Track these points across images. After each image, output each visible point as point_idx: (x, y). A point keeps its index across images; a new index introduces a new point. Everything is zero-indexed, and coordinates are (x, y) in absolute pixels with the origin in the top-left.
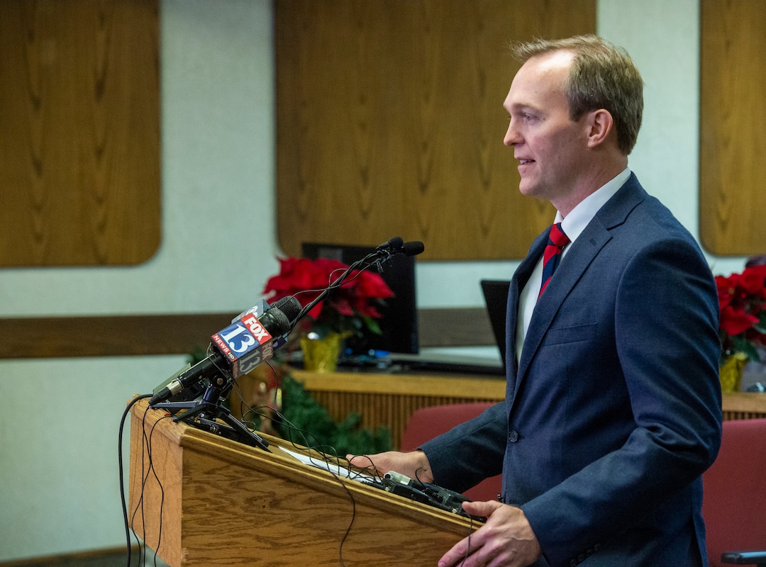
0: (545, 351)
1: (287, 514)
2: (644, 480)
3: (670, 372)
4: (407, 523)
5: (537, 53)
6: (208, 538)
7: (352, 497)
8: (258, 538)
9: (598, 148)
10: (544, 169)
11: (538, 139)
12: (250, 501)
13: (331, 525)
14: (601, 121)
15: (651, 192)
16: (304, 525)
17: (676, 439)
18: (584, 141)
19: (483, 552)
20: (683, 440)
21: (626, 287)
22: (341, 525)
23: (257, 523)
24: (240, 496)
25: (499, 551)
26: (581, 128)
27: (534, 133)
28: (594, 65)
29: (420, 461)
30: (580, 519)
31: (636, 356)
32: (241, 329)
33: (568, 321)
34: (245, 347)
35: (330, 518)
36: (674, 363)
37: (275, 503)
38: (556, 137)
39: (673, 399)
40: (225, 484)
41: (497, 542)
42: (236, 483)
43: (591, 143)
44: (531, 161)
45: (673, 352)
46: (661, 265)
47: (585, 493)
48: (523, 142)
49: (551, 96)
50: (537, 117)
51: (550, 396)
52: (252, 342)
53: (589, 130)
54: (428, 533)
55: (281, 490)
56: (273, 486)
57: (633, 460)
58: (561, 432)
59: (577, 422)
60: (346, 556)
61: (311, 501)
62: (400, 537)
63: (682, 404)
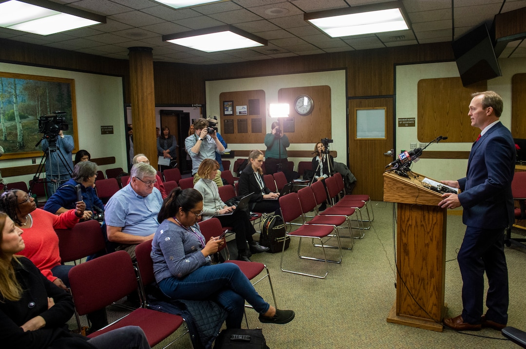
0: (472, 160)
1: (405, 191)
2: (485, 190)
3: (496, 167)
4: (431, 195)
5: (476, 95)
6: (389, 194)
7: (419, 189)
8: (399, 195)
9: (489, 116)
10: (476, 120)
11: (475, 114)
12: (397, 188)
13: (414, 194)
14: (490, 110)
15: (503, 125)
16: (409, 194)
17: (494, 182)
18: (486, 114)
19: (446, 204)
20: (495, 182)
21: (487, 147)
22: (417, 194)
23: (399, 193)
24: (395, 187)
25: (450, 204)
26: (485, 111)
27: (475, 112)
28: (489, 97)
29: (457, 183)
30: (470, 198)
31: (488, 163)
32: (404, 154)
33: (476, 154)
34: (404, 157)
35: (414, 193)
36: (496, 165)
37: (403, 189)
38: (479, 113)
39: (495, 173)
40: (392, 184)
41: (449, 202)
42: (394, 184)
43: (487, 115)
44: (474, 119)
45: (496, 162)
46: (495, 142)
47: (472, 192)
48: (472, 115)
49: (478, 105)
50: (475, 109)
51: (473, 169)
52: (405, 157)
53: (487, 112)
54: (436, 198)
55: (404, 187)
56: (402, 185)
57: (484, 186)
58: (474, 178)
59: (477, 177)
60: (417, 201)
61: (410, 189)
62: (429, 198)
63: (498, 174)
